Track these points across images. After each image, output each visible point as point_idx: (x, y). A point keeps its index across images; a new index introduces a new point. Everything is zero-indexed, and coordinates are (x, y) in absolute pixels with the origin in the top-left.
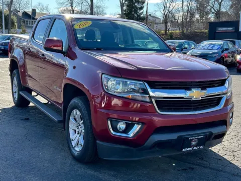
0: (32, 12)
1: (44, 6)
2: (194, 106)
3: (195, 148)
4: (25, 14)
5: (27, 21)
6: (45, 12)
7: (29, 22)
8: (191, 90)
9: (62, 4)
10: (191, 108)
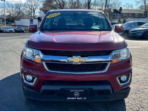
0: (120, 9)
1: (130, 5)
2: (78, 68)
3: (78, 98)
4: (115, 11)
5: (116, 15)
6: (130, 8)
7: (117, 15)
8: (72, 57)
9: (139, 2)
10: (76, 70)
